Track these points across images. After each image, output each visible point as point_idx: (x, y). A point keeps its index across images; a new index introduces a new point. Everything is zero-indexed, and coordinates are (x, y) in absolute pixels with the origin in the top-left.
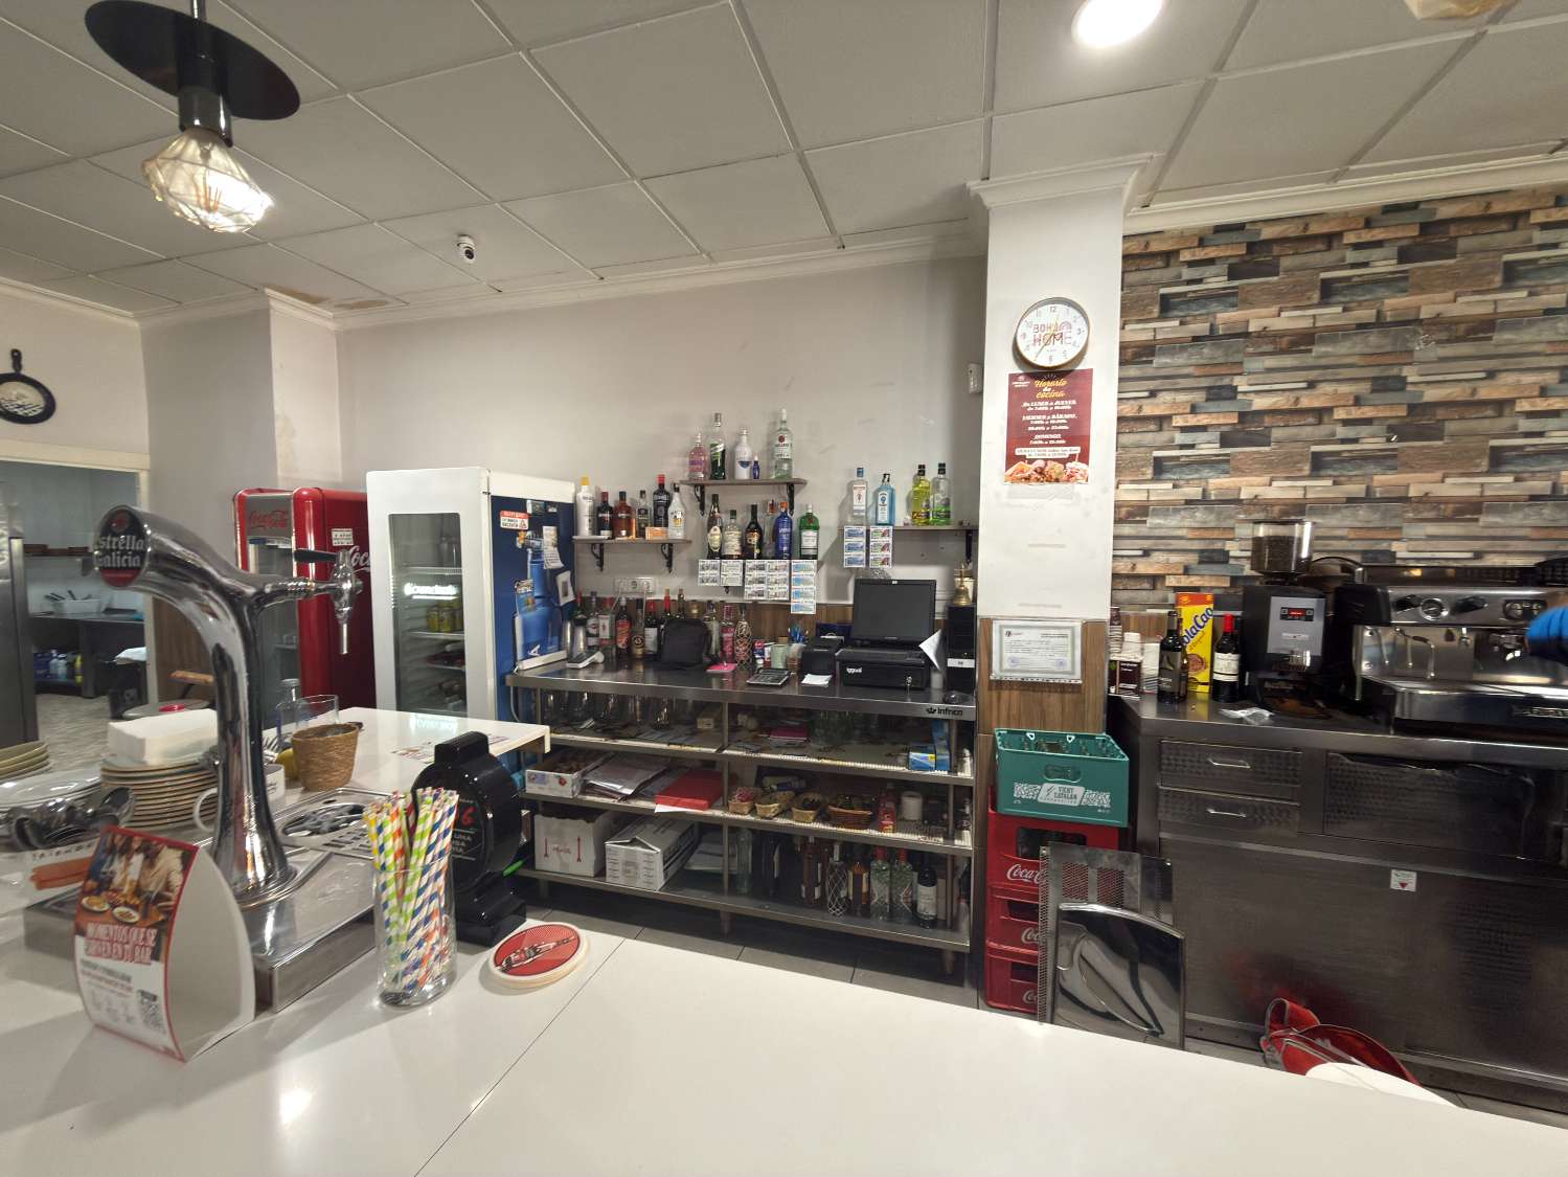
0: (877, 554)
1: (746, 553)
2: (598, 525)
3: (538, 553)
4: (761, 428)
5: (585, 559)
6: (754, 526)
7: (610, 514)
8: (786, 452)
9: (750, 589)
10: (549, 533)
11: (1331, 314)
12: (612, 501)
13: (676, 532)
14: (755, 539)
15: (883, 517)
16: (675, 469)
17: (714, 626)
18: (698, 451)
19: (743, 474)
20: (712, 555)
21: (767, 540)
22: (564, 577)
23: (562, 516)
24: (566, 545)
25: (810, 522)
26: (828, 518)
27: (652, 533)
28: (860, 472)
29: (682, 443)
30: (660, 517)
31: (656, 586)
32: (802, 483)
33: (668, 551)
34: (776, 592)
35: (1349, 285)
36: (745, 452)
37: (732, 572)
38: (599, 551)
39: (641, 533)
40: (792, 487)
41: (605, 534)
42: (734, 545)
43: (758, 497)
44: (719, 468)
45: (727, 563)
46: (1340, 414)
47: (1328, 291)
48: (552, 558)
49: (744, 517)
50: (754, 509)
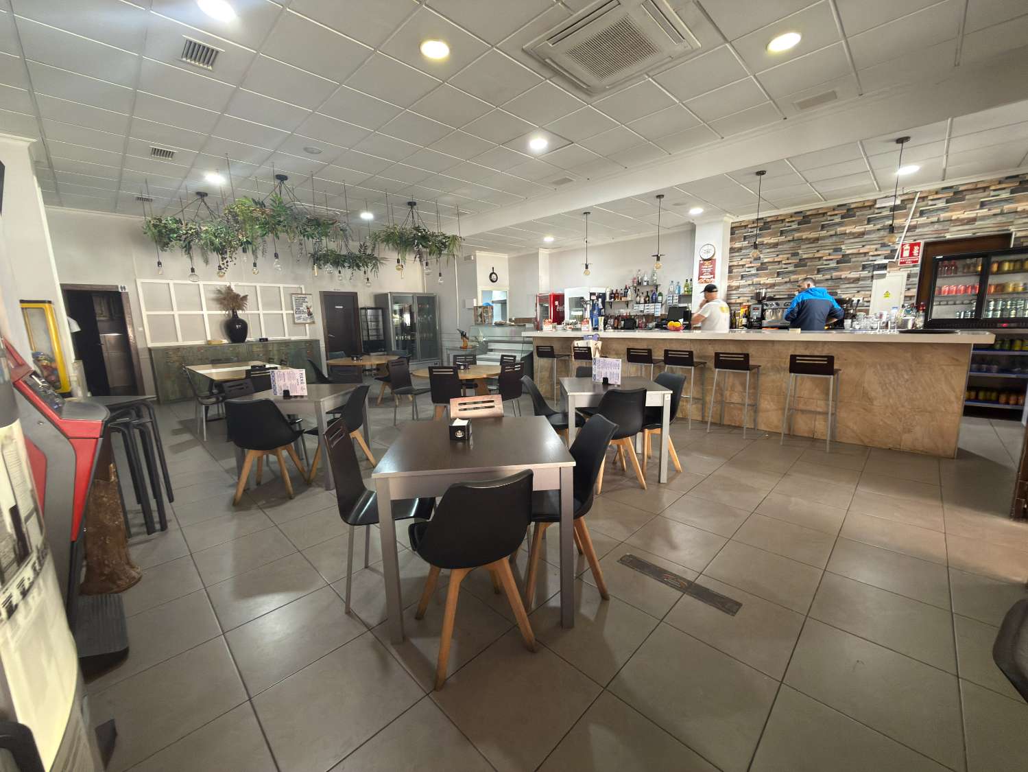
0: (675, 301)
1: (645, 302)
2: (611, 298)
3: (598, 305)
4: (650, 272)
5: (607, 306)
6: (648, 296)
7: (614, 295)
8: (655, 278)
9: (646, 311)
10: (600, 300)
11: (782, 238)
12: (614, 292)
13: (629, 298)
14: (647, 299)
15: (677, 292)
16: (629, 283)
17: (637, 321)
18: (635, 279)
19: (645, 284)
20: (637, 303)
21: (650, 299)
22: (603, 310)
23: (603, 296)
24: (603, 302)
25: (660, 294)
26: (665, 293)
27: (623, 299)
28: (672, 282)
29: (631, 277)
30: (625, 295)
31: (624, 312)
32: (660, 285)
33: (627, 303)
34: (651, 311)
35: (787, 231)
36: (646, 279)
37: (641, 307)
38: (611, 304)
39: (621, 299)
40: (657, 286)
41: (613, 300)
42: (642, 301)
43: (649, 289)
44: (639, 284)
45: (640, 305)
46: (784, 262)
47: (782, 233)
48: (601, 306)
49: (645, 294)
50: (648, 292)
